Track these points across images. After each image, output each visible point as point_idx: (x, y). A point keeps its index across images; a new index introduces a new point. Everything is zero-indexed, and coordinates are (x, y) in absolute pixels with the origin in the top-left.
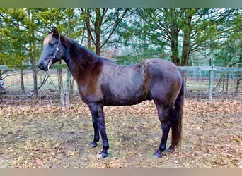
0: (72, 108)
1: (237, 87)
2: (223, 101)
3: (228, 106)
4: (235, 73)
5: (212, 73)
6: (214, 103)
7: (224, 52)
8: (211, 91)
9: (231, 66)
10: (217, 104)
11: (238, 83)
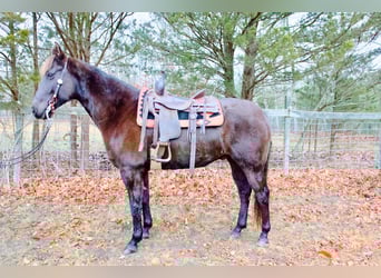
0: (26, 185)
1: (332, 146)
2: (307, 170)
3: (314, 179)
4: (327, 121)
5: (288, 120)
6: (292, 174)
7: (310, 86)
8: (287, 153)
9: (320, 110)
10: (297, 175)
11: (333, 139)
